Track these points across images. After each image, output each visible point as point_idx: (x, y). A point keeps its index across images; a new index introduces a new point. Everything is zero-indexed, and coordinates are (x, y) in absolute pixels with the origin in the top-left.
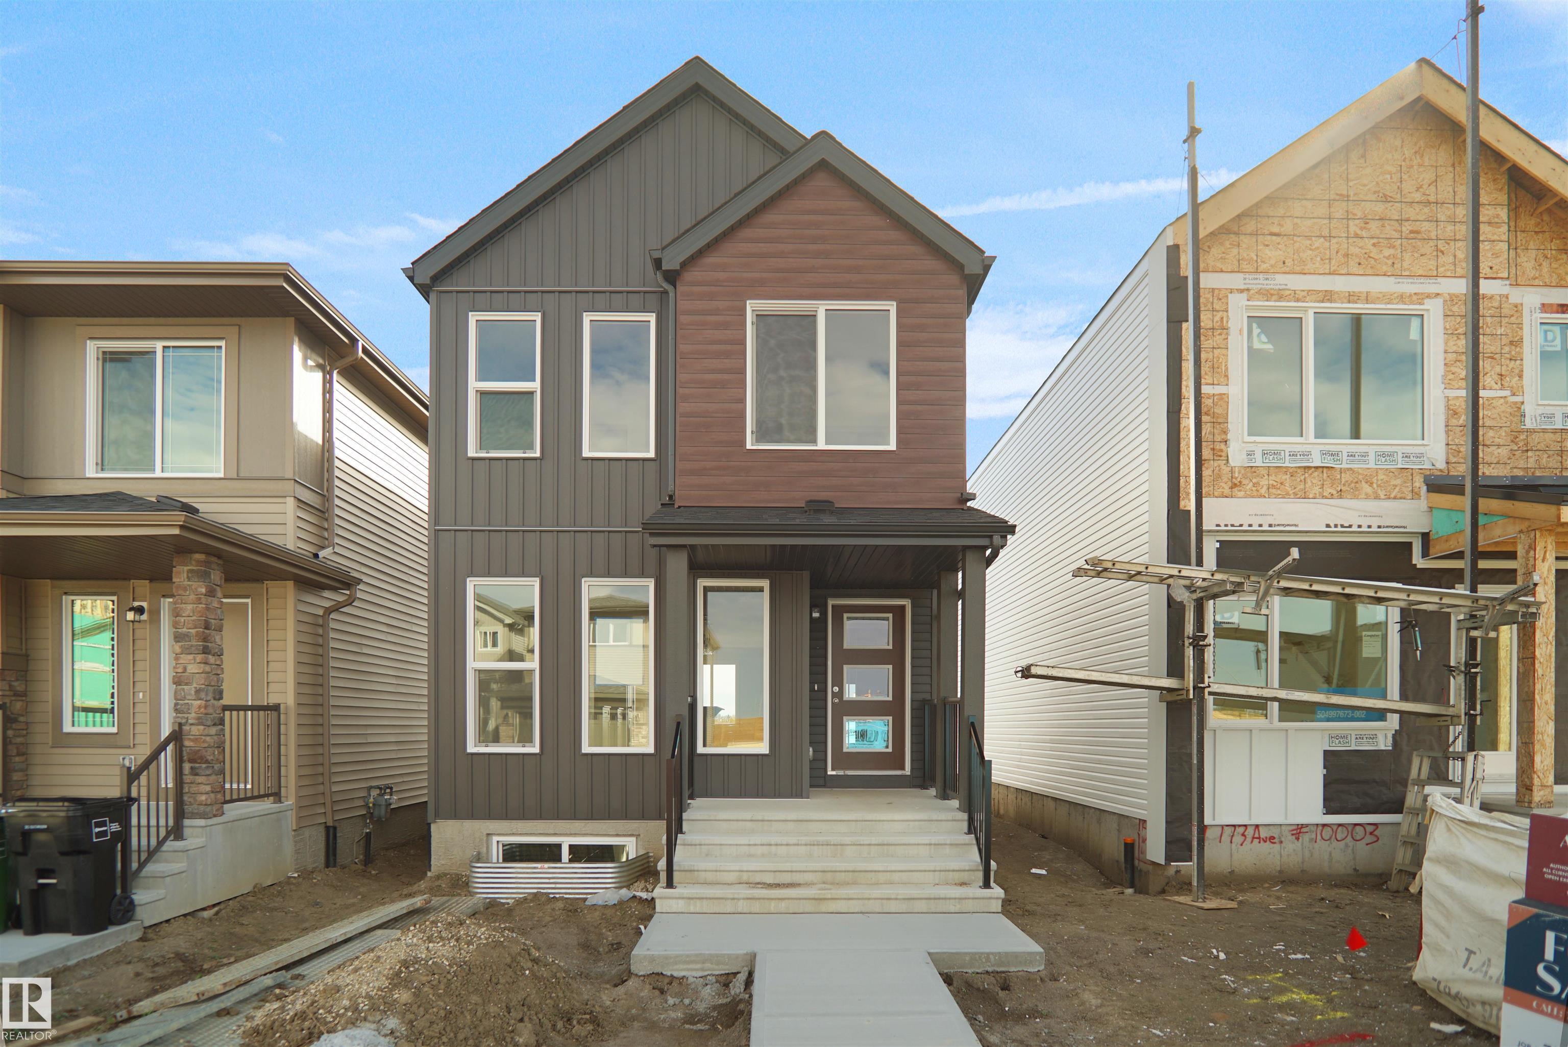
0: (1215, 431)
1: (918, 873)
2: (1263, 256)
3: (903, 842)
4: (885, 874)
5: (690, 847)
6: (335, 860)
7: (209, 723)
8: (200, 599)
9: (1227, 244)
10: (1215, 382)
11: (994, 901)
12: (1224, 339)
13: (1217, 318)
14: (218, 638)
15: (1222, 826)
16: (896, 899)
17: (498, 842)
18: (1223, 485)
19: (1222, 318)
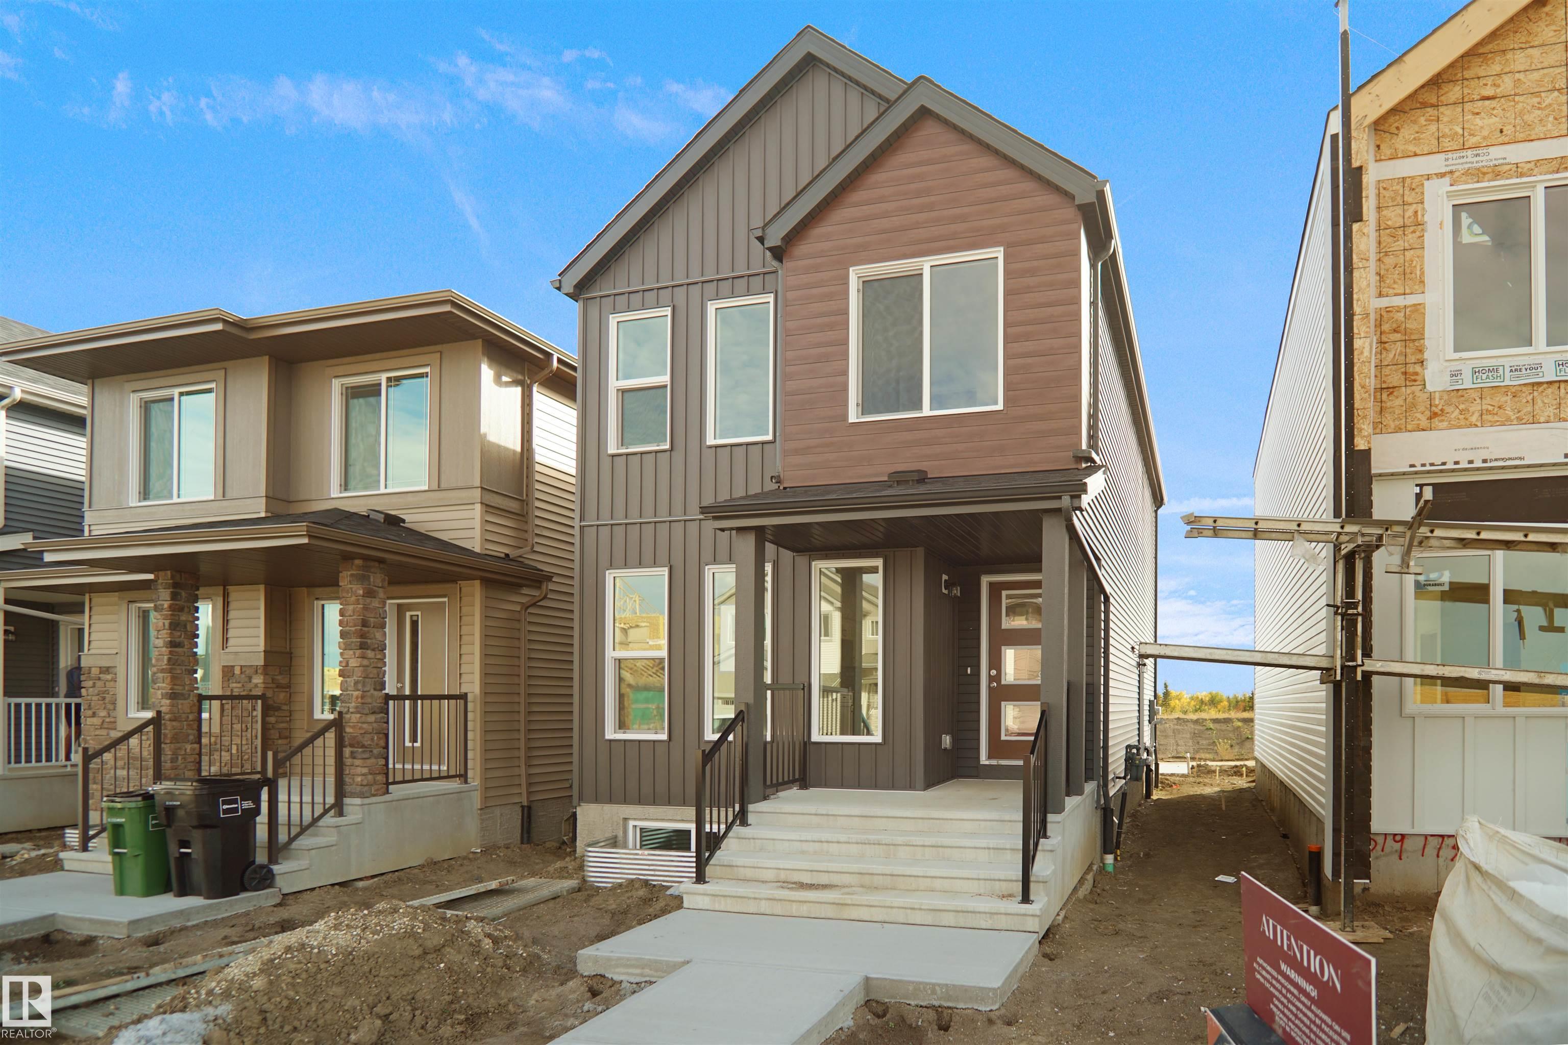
0: (1408, 350)
1: (961, 881)
2: (1472, 127)
3: (958, 845)
4: (925, 879)
5: (744, 840)
6: (529, 837)
7: (366, 711)
8: (358, 599)
9: (1422, 120)
10: (1407, 291)
11: (1030, 919)
12: (1419, 237)
13: (1410, 213)
14: (378, 635)
15: (1426, 836)
16: (920, 909)
17: (635, 827)
18: (1419, 415)
19: (1416, 212)
